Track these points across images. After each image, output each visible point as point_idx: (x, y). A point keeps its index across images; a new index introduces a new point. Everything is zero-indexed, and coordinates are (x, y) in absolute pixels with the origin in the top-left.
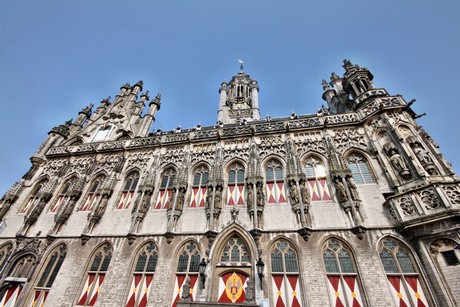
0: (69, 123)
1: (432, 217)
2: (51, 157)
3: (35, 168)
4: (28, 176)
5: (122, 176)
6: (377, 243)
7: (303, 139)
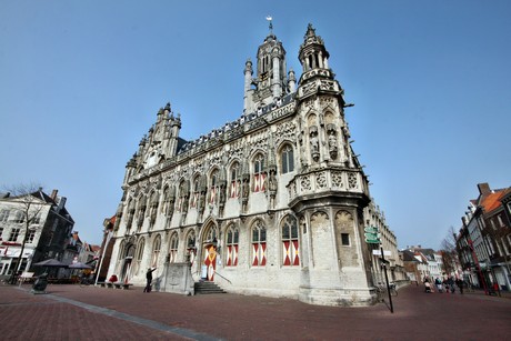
0: (135, 156)
1: (320, 194)
2: (131, 184)
3: (125, 193)
4: (123, 199)
5: (161, 191)
6: (279, 219)
7: (255, 138)
